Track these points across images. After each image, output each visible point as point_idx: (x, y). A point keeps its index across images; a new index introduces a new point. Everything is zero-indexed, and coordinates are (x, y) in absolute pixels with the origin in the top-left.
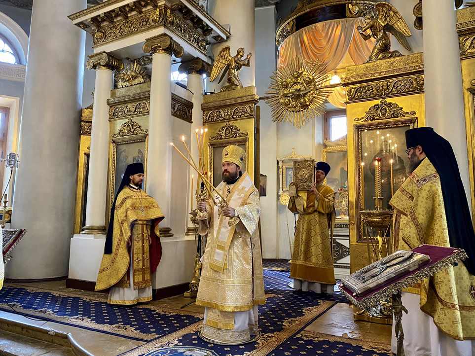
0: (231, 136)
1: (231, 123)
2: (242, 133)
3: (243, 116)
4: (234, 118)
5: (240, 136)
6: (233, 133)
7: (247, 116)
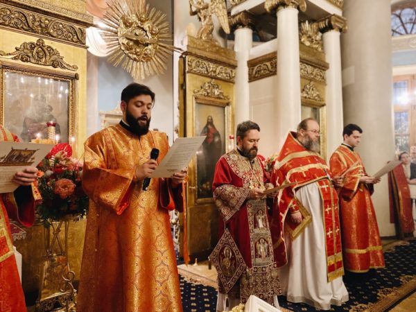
0: (48, 64)
1: (47, 42)
2: (68, 65)
3: (70, 39)
4: (52, 36)
5: (64, 68)
6: (52, 59)
7: (76, 42)
